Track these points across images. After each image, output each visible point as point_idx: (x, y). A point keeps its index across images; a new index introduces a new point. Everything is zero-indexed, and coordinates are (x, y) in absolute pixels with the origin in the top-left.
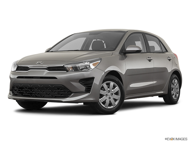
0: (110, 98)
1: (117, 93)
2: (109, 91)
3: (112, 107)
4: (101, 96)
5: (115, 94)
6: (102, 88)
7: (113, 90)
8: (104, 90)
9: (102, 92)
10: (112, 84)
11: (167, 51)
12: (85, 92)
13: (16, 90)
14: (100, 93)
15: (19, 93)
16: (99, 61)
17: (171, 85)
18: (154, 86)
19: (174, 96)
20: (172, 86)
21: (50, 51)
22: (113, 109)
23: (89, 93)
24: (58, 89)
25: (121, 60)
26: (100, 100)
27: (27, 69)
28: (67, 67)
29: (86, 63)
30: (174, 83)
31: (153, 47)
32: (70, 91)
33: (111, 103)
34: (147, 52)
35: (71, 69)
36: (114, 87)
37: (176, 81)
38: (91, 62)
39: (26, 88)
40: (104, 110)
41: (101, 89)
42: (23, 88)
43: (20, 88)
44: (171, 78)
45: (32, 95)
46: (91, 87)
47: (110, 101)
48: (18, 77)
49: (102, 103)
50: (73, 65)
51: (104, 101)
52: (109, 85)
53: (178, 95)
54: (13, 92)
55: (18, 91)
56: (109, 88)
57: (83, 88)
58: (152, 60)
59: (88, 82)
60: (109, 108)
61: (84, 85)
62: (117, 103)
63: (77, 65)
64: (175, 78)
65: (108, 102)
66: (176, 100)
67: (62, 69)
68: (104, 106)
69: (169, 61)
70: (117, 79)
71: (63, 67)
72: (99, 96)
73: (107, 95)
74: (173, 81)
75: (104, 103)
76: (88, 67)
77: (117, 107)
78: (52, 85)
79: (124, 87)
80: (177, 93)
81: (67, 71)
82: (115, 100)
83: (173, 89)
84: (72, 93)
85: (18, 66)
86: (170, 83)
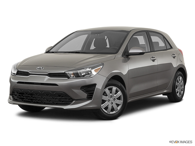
0: (112, 103)
1: (119, 98)
2: (111, 96)
3: (114, 112)
4: (104, 101)
5: (117, 99)
6: (105, 94)
7: (115, 95)
8: (106, 96)
9: (104, 98)
10: (114, 88)
11: (171, 48)
12: (86, 99)
13: (16, 95)
14: (103, 99)
15: (20, 98)
16: (101, 67)
17: (175, 82)
18: (157, 86)
19: (178, 94)
20: (177, 84)
21: (51, 51)
22: (116, 114)
23: (91, 100)
24: (59, 96)
25: (124, 62)
26: (102, 105)
27: (27, 74)
28: (68, 73)
29: (88, 69)
30: (179, 80)
31: (158, 43)
32: (72, 98)
33: (113, 109)
34: (151, 52)
35: (72, 76)
36: (117, 91)
37: (181, 78)
38: (93, 68)
39: (27, 93)
40: (106, 116)
41: (103, 95)
42: (23, 94)
43: (20, 93)
44: (176, 75)
45: (32, 101)
46: (93, 93)
47: (112, 107)
48: (18, 82)
49: (104, 108)
50: (75, 72)
51: (106, 107)
52: (111, 90)
53: (182, 92)
54: (13, 97)
55: (18, 96)
56: (111, 93)
57: (85, 95)
58: (155, 60)
59: (89, 89)
60: (111, 113)
61: (86, 92)
62: (119, 108)
63: (79, 72)
64: (180, 75)
65: (110, 108)
66: (181, 98)
67: (63, 76)
68: (106, 111)
69: (174, 58)
70: (120, 84)
71: (64, 73)
72: (101, 101)
73: (109, 100)
74: (178, 78)
75: (106, 108)
76: (89, 73)
77: (119, 112)
78: (53, 92)
79: (127, 91)
80: (182, 90)
81: (69, 78)
82: (118, 105)
83: (177, 86)
84: (73, 100)
85: (18, 71)
86: (175, 80)
